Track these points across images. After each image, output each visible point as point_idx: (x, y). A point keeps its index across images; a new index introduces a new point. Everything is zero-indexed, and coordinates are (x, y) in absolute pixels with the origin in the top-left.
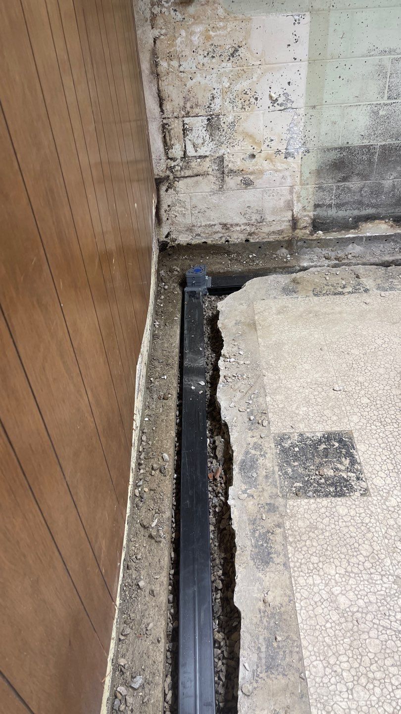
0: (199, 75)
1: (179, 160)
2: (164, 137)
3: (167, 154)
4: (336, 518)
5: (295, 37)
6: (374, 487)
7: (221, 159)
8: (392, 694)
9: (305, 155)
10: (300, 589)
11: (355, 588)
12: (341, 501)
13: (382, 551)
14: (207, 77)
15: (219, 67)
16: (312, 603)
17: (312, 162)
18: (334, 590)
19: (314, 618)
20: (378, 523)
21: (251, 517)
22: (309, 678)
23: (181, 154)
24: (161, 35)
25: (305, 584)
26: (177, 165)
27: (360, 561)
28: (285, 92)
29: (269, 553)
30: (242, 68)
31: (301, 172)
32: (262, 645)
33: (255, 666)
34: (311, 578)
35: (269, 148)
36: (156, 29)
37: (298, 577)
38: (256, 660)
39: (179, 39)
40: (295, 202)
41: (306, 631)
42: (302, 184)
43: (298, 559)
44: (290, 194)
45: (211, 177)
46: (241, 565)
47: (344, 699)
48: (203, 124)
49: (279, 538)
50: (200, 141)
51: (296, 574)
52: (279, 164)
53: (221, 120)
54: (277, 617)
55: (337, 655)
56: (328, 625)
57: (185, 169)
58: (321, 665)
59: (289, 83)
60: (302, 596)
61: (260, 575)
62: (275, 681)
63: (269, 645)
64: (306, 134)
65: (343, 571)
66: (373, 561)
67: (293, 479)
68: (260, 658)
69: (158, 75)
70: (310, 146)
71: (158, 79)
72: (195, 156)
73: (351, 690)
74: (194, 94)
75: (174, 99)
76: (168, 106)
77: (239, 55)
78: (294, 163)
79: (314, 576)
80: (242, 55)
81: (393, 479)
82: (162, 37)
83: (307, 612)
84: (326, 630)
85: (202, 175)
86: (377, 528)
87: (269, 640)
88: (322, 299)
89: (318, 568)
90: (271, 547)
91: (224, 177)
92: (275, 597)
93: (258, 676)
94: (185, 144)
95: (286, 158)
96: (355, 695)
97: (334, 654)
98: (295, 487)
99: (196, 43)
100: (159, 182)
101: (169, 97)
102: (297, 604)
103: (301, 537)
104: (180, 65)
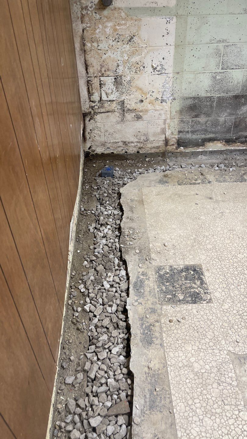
0: (110, 52)
1: (97, 103)
2: (88, 88)
3: (90, 98)
4: (192, 316)
5: (167, 31)
6: (215, 298)
7: (123, 102)
8: (227, 422)
9: (173, 101)
10: (170, 360)
11: (204, 358)
12: (195, 306)
13: (220, 335)
14: (115, 53)
15: (122, 47)
16: (178, 368)
17: (177, 105)
18: (190, 359)
19: (179, 377)
20: (217, 319)
21: (140, 316)
22: (176, 413)
23: (98, 99)
24: (87, 27)
25: (173, 356)
26: (96, 105)
27: (207, 342)
28: (161, 63)
29: (152, 338)
30: (135, 49)
31: (170, 111)
32: (147, 394)
33: (143, 407)
34: (177, 353)
35: (151, 97)
36: (84, 24)
37: (169, 352)
38: (143, 403)
39: (98, 30)
40: (167, 130)
41: (174, 384)
42: (171, 119)
43: (169, 341)
44: (164, 124)
45: (116, 113)
46: (134, 345)
47: (197, 425)
48: (112, 81)
49: (157, 329)
50: (110, 91)
51: (168, 350)
52: (157, 106)
53: (123, 79)
54: (156, 377)
55: (193, 398)
56: (187, 381)
57: (101, 108)
58: (183, 405)
59: (163, 58)
60: (171, 363)
61: (146, 351)
62: (155, 416)
63: (151, 393)
64: (174, 89)
65: (196, 348)
66: (215, 342)
67: (166, 293)
68: (146, 402)
69: (85, 51)
70: (176, 96)
71: (85, 53)
72: (107, 100)
73: (202, 420)
74: (107, 63)
75: (94, 65)
76: (91, 70)
77: (134, 41)
78: (166, 106)
79: (179, 351)
80: (135, 41)
81: (226, 293)
82: (88, 28)
83: (175, 373)
84: (186, 384)
85: (111, 112)
86: (217, 322)
87: (151, 391)
88: (183, 187)
89: (181, 347)
90: (153, 334)
91: (124, 113)
92: (155, 364)
93: (144, 413)
94: (101, 93)
95: (161, 102)
96: (204, 423)
97: (191, 398)
98: (167, 298)
99: (108, 33)
100: (85, 115)
101: (91, 64)
102: (168, 369)
103: (171, 328)
104: (98, 46)
